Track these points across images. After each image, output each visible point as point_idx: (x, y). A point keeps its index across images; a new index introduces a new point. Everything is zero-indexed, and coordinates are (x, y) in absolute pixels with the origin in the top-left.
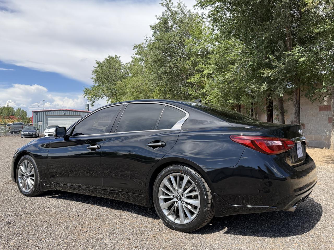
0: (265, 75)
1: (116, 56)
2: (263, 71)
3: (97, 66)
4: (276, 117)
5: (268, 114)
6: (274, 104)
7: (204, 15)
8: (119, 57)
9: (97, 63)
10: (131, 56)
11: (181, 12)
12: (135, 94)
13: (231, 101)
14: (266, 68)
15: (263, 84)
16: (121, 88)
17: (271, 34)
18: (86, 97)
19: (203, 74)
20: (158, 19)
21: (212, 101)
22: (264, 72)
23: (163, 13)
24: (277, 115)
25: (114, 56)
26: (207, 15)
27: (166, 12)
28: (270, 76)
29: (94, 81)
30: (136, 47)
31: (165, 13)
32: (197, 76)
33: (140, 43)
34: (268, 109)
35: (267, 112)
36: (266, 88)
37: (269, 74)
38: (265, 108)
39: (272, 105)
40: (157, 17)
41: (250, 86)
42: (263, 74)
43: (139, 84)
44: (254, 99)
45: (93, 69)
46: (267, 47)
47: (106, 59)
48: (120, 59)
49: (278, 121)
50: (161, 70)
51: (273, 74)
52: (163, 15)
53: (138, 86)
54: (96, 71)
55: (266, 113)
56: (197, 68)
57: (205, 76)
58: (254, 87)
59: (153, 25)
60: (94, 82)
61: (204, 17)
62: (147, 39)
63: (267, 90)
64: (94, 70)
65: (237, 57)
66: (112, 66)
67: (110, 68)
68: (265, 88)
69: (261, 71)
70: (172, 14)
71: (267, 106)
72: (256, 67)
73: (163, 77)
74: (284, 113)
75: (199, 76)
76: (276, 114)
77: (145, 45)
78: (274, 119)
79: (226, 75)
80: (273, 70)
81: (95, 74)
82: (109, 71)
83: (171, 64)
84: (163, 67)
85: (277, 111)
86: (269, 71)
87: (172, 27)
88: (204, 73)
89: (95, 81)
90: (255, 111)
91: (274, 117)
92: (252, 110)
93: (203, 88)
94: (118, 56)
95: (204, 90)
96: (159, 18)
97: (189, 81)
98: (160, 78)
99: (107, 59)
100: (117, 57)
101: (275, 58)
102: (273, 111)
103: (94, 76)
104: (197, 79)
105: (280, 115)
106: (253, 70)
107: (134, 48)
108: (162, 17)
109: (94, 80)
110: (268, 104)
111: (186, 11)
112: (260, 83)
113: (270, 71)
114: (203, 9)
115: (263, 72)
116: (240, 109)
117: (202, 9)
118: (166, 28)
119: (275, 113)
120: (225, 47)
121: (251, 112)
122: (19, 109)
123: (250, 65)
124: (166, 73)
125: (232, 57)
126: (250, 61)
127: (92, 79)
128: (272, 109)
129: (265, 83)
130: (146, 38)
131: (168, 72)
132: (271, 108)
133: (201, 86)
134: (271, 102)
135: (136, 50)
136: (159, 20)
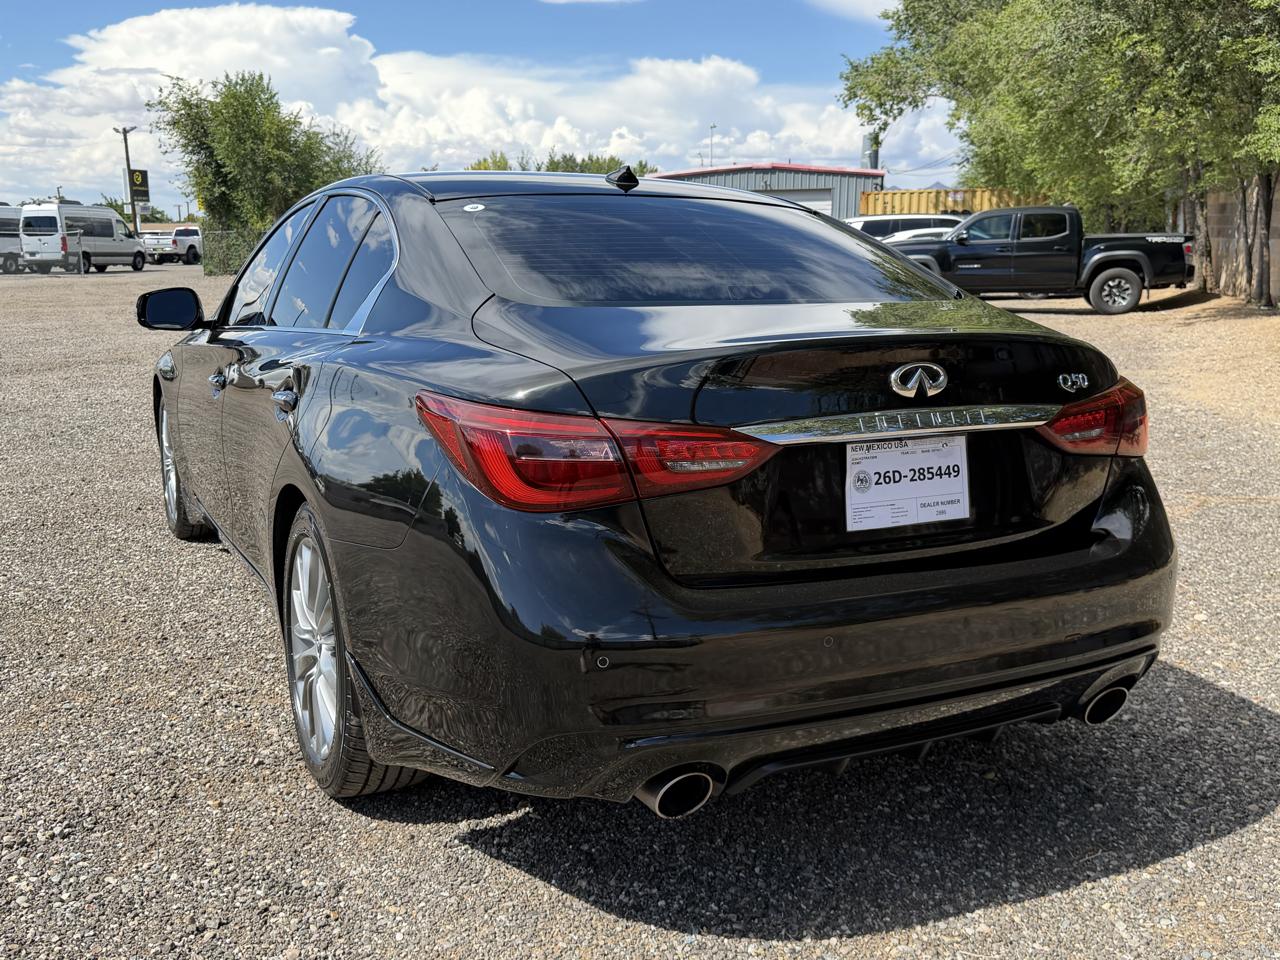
18: (853, 105)
29: (891, 29)
60: (894, 31)
89: (898, 25)
109: (890, 22)
122: (641, 163)
127: (886, 16)
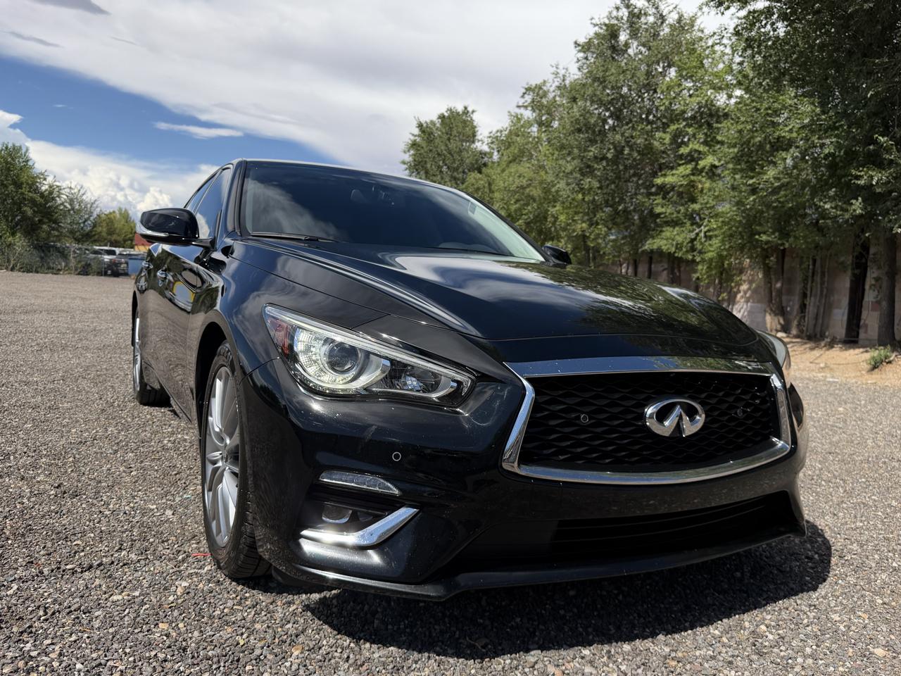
0: (862, 182)
1: (466, 108)
2: (861, 171)
3: (416, 131)
4: (873, 282)
5: (854, 275)
6: (872, 251)
7: (726, 29)
8: (473, 112)
9: (420, 126)
10: (509, 112)
11: (654, 10)
12: (513, 208)
13: (764, 238)
14: (868, 165)
15: (854, 201)
16: (478, 189)
17: (887, 86)
19: (699, 167)
20: (595, 25)
21: (716, 233)
22: (862, 173)
23: (610, 13)
24: (877, 279)
25: (460, 109)
26: (731, 30)
27: (618, 8)
28: (874, 183)
30: (529, 89)
31: (615, 13)
32: (684, 170)
33: (539, 81)
34: (856, 263)
35: (853, 269)
36: (860, 211)
37: (872, 179)
38: (848, 259)
39: (868, 253)
40: (594, 21)
41: (822, 204)
42: (858, 177)
43: (525, 182)
44: (824, 236)
45: (408, 138)
46: (876, 114)
47: (442, 117)
48: (475, 117)
49: (879, 292)
50: (591, 151)
51: (881, 179)
52: (610, 17)
53: (523, 188)
54: (414, 145)
55: (849, 272)
56: (684, 150)
57: (702, 172)
58: (831, 207)
59: (582, 40)
60: (408, 171)
61: (726, 35)
62: (558, 71)
63: (861, 216)
64: (410, 142)
65: (798, 135)
66: (455, 133)
67: (449, 139)
68: (857, 212)
69: (854, 172)
70: (632, 14)
71: (855, 254)
72: (841, 161)
73: (596, 169)
74: (896, 274)
75: (688, 172)
76: (875, 275)
77: (552, 86)
78: (867, 287)
79: (765, 174)
80: (884, 169)
81: (412, 152)
82: (446, 145)
83: (618, 137)
84: (598, 145)
85: (879, 268)
86: (873, 173)
87: (627, 45)
88: (702, 163)
89: (409, 168)
90: (822, 266)
91: (869, 281)
92: (814, 261)
93: (694, 200)
94: (470, 109)
95: (696, 207)
96: (597, 25)
97: (659, 181)
98: (587, 170)
99: (444, 116)
100: (468, 112)
101: (892, 144)
102: (869, 269)
103: (407, 157)
104: (683, 176)
105: (885, 278)
106: (833, 167)
107: (524, 94)
108: (607, 22)
109: (406, 166)
110: (858, 249)
111: (667, 9)
112: (846, 199)
113: (875, 173)
114: (723, 14)
115: (859, 174)
116: (783, 257)
117: (720, 14)
118: (614, 49)
119: (873, 272)
120: (770, 108)
121: (811, 267)
123: (826, 155)
124: (604, 158)
125: (787, 134)
126: (829, 145)
127: (404, 163)
128: (866, 263)
129: (857, 200)
130: (555, 69)
131: (609, 156)
132: (864, 261)
133: (688, 194)
134: (866, 248)
135: (528, 98)
136: (597, 28)
